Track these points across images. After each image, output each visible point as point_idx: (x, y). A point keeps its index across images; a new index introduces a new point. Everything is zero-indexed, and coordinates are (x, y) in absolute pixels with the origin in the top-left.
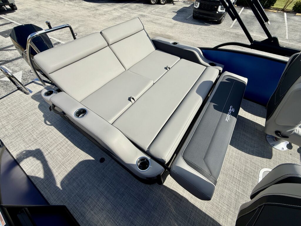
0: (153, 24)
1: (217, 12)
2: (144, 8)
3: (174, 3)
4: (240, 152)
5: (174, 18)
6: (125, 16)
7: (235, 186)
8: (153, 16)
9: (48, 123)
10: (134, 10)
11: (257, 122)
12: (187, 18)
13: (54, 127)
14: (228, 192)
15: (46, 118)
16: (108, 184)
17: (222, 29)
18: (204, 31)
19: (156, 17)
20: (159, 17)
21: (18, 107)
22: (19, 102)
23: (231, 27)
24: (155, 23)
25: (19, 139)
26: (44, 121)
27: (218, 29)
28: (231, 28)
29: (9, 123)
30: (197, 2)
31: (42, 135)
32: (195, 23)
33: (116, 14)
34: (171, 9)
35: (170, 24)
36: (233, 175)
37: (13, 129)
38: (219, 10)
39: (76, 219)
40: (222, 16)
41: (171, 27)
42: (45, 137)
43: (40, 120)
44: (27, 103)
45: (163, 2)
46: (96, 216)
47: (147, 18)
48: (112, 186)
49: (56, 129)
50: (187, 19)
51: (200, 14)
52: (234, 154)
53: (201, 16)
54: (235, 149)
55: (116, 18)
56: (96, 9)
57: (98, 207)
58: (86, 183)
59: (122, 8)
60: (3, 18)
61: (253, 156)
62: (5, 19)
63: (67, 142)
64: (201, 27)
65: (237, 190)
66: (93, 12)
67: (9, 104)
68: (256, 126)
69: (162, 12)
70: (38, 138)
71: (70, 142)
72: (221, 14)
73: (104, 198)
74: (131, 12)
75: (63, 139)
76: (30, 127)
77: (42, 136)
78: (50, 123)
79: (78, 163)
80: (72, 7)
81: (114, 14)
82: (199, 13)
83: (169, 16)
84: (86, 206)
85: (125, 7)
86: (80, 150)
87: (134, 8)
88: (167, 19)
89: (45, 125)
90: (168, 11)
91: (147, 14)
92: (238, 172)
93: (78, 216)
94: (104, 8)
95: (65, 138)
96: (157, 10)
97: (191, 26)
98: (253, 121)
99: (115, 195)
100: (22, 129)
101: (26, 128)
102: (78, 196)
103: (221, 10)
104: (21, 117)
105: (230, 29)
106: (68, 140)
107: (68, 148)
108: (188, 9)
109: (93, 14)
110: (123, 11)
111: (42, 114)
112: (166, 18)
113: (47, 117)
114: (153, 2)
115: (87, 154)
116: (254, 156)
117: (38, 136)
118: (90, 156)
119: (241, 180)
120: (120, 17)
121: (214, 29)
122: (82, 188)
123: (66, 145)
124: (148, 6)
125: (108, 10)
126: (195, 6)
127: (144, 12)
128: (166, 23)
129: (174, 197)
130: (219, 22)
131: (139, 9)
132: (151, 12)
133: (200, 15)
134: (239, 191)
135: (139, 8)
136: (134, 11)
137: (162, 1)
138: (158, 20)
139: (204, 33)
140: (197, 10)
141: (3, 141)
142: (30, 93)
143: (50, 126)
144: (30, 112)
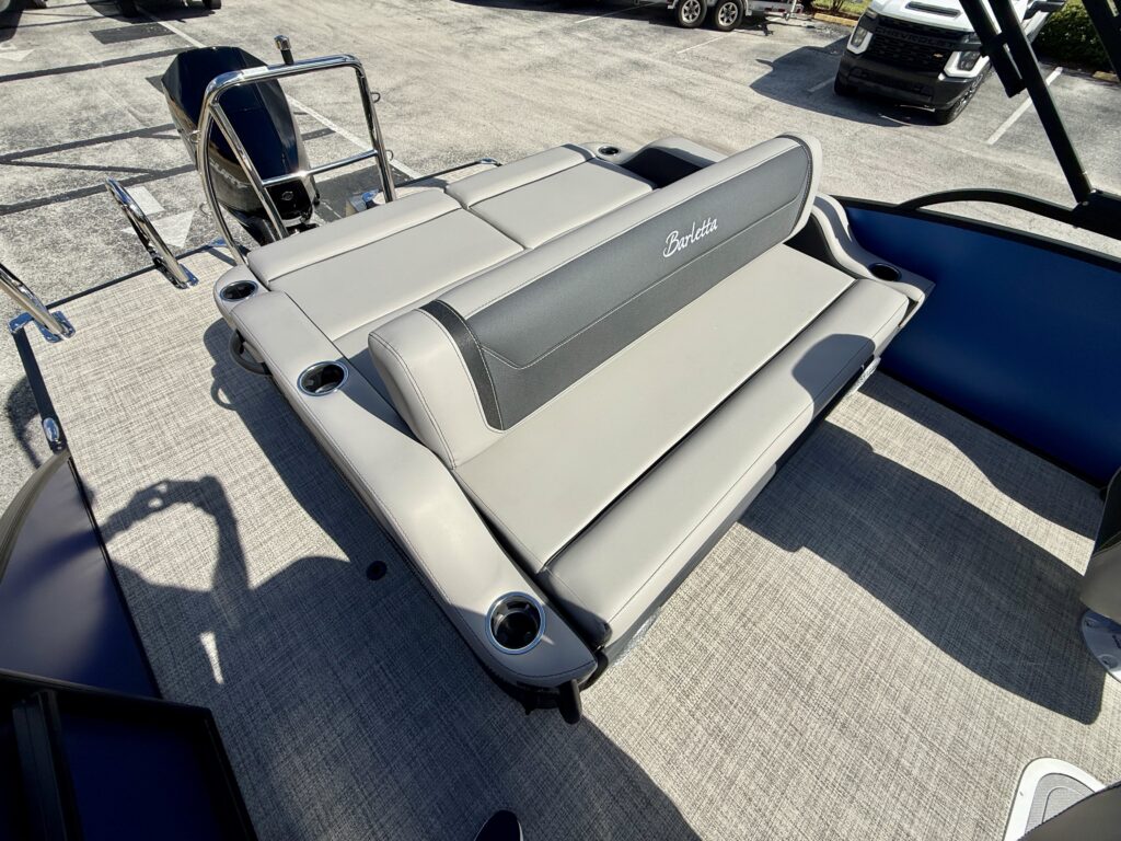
0: (672, 97)
1: (941, 77)
2: (651, 38)
3: (770, 27)
4: (947, 659)
5: (759, 86)
6: (575, 62)
7: (899, 806)
8: (679, 71)
9: (224, 398)
10: (613, 43)
11: (1046, 547)
12: (812, 90)
13: (238, 417)
14: (860, 822)
15: (222, 379)
16: (376, 667)
17: (950, 146)
18: (871, 147)
19: (689, 73)
20: (700, 74)
21: (140, 325)
22: (150, 311)
23: (993, 140)
24: (681, 96)
25: (119, 435)
26: (212, 388)
27: (931, 142)
28: (989, 146)
29: (99, 376)
30: (862, 31)
31: (194, 436)
32: (840, 110)
33: (542, 50)
34: (754, 51)
35: (739, 106)
36: (895, 753)
37: (107, 397)
38: (952, 68)
39: (236, 770)
40: (957, 95)
41: (741, 117)
42: (200, 445)
43: (199, 385)
44: (171, 317)
45: (728, 21)
46: (308, 781)
47: (651, 73)
48: (390, 675)
49: (242, 424)
50: (811, 94)
51: (865, 79)
52: (917, 661)
53: (872, 84)
54: (926, 641)
55: (540, 65)
56: (476, 28)
57: (323, 746)
58: (299, 645)
59: (567, 31)
60: (172, 33)
61: (1004, 691)
62: (178, 36)
63: (270, 478)
64: (862, 131)
65: (906, 826)
66: (464, 37)
67: (117, 310)
68: (1038, 562)
69: (714, 57)
70: (178, 444)
71: (279, 478)
72: (957, 87)
73: (351, 715)
74: (598, 48)
75: (258, 465)
76: (162, 403)
77: (193, 441)
78: (230, 398)
79: (288, 561)
80: (398, 13)
81: (538, 50)
82: (863, 73)
83: (741, 76)
84: (280, 731)
85: (581, 28)
86: (307, 515)
87: (613, 34)
88: (729, 84)
89: (212, 402)
90: (740, 55)
91: (657, 62)
92: (919, 747)
93: (247, 762)
94: (502, 27)
95: (267, 460)
96: (697, 48)
97: (821, 122)
98: (1030, 538)
99: (394, 716)
100: (135, 401)
101: (148, 404)
102: (263, 687)
103: (960, 67)
104: (142, 361)
105: (986, 149)
106: (276, 473)
107: (269, 499)
108: (821, 55)
109: (461, 45)
110: (569, 42)
111: (212, 362)
112: (725, 82)
113: (225, 377)
114: (688, 17)
115: (328, 538)
116: (1011, 695)
117: (181, 438)
118: (337, 547)
119: (932, 786)
120: (554, 63)
121: (916, 140)
122: (282, 658)
123: (264, 489)
124: (665, 31)
125: (515, 33)
126: (850, 47)
127: (648, 52)
128: (723, 101)
129: (621, 782)
130: (940, 118)
131: (628, 40)
132: (673, 53)
133: (868, 83)
134: (912, 832)
135: (631, 36)
136: (610, 47)
137: (722, 19)
138: (694, 85)
139: (870, 152)
140: (854, 63)
141: (66, 433)
142: (188, 284)
143: (226, 411)
144: (174, 348)
